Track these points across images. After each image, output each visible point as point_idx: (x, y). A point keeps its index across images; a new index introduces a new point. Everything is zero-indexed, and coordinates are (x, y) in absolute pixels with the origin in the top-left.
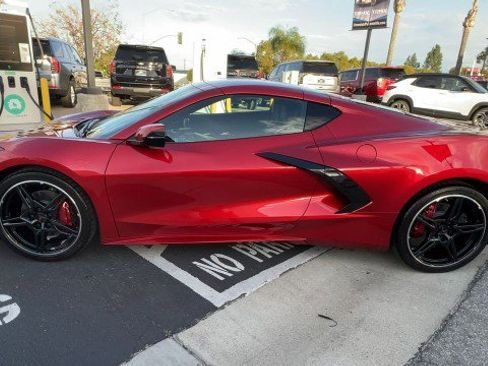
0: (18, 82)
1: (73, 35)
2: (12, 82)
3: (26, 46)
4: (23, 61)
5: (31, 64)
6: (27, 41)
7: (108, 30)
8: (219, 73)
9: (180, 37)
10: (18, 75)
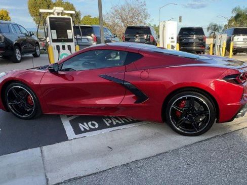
0: (66, 48)
1: (123, 22)
2: (64, 47)
3: (70, 31)
4: (69, 38)
5: (72, 39)
6: (71, 29)
7: (140, 18)
8: (172, 38)
9: (180, 18)
10: (66, 44)
